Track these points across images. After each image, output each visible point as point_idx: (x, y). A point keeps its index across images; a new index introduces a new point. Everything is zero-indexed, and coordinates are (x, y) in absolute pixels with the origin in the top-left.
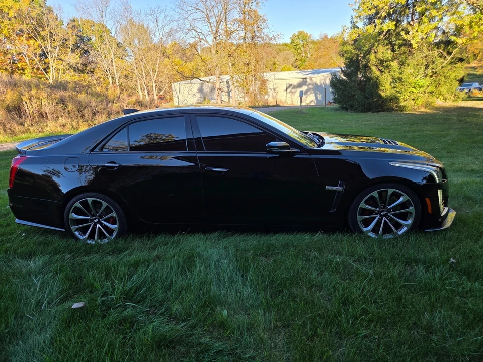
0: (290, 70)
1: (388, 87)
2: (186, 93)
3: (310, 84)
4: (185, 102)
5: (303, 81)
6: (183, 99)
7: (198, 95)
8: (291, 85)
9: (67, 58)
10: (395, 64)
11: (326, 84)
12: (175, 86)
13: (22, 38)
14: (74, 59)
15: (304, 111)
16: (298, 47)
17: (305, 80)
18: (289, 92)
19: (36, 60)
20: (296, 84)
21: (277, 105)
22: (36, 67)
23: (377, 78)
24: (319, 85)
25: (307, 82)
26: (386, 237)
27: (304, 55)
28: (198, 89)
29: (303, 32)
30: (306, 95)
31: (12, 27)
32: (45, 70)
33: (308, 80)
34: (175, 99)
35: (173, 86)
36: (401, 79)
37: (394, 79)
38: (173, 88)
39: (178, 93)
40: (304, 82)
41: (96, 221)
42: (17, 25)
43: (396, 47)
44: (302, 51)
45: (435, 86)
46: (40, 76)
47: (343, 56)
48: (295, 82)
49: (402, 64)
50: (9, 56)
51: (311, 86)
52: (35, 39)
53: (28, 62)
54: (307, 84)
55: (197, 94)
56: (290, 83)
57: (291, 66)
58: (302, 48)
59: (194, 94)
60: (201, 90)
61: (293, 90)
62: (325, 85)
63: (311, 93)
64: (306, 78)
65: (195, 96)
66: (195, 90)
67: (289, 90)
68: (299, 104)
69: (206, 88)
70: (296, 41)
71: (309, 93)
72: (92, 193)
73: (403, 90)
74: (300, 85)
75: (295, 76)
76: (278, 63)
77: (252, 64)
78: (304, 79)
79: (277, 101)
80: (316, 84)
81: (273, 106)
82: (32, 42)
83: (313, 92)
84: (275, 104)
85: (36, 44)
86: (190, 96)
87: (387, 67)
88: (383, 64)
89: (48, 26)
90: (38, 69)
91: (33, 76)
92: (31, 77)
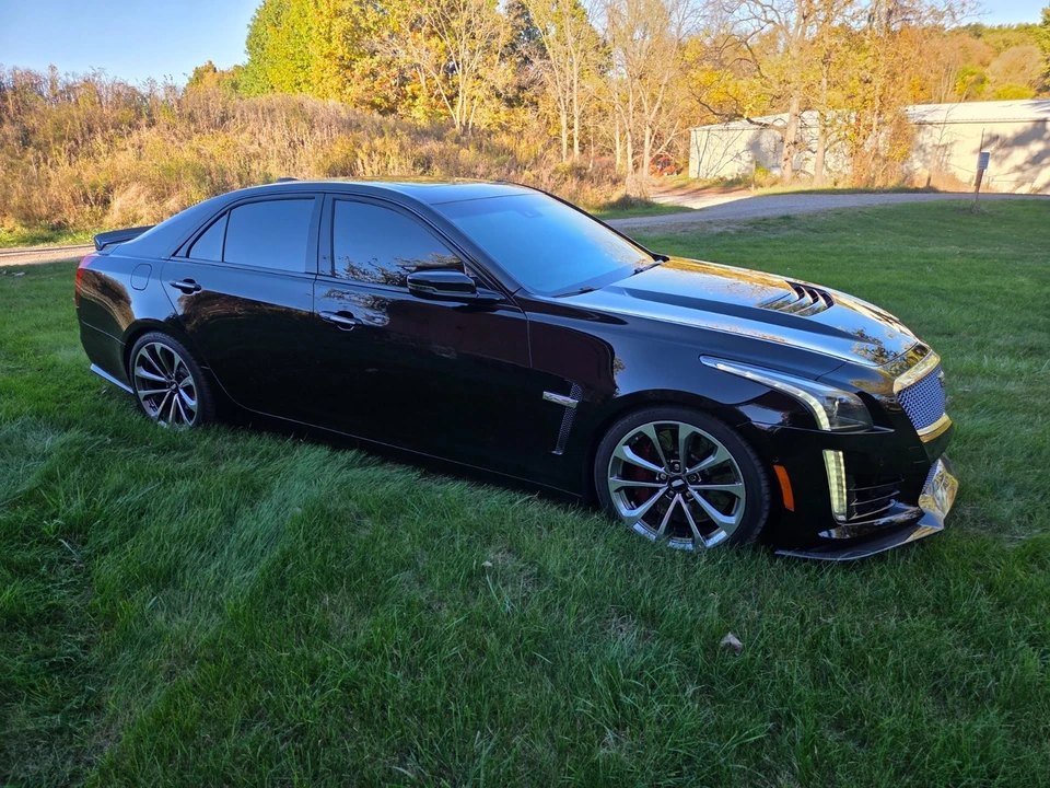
2: (720, 151)
4: (713, 172)
5: (1035, 128)
6: (711, 166)
7: (747, 157)
8: (998, 137)
9: (489, 76)
12: (699, 135)
13: (419, 35)
14: (503, 75)
15: (983, 208)
17: (1040, 124)
19: (437, 78)
20: (1011, 135)
21: (930, 190)
22: (435, 93)
25: (1045, 130)
26: (676, 544)
28: (748, 144)
30: (1036, 168)
31: (404, 13)
32: (450, 98)
34: (693, 165)
35: (693, 133)
38: (693, 141)
39: (702, 149)
40: (1034, 133)
42: (413, 8)
46: (441, 111)
48: (1010, 131)
50: (394, 70)
52: (439, 37)
53: (423, 83)
54: (1046, 136)
55: (744, 155)
56: (995, 133)
59: (738, 155)
60: (754, 146)
61: (1000, 152)
64: (1046, 121)
65: (738, 160)
66: (741, 146)
68: (972, 189)
69: (767, 140)
71: (1045, 162)
74: (1021, 140)
75: (1019, 115)
76: (991, 78)
77: (878, 82)
78: (1038, 121)
79: (930, 180)
81: (919, 191)
82: (434, 40)
84: (924, 186)
85: (441, 46)
86: (728, 158)
89: (464, 8)
90: (439, 97)
91: (428, 110)
92: (425, 113)
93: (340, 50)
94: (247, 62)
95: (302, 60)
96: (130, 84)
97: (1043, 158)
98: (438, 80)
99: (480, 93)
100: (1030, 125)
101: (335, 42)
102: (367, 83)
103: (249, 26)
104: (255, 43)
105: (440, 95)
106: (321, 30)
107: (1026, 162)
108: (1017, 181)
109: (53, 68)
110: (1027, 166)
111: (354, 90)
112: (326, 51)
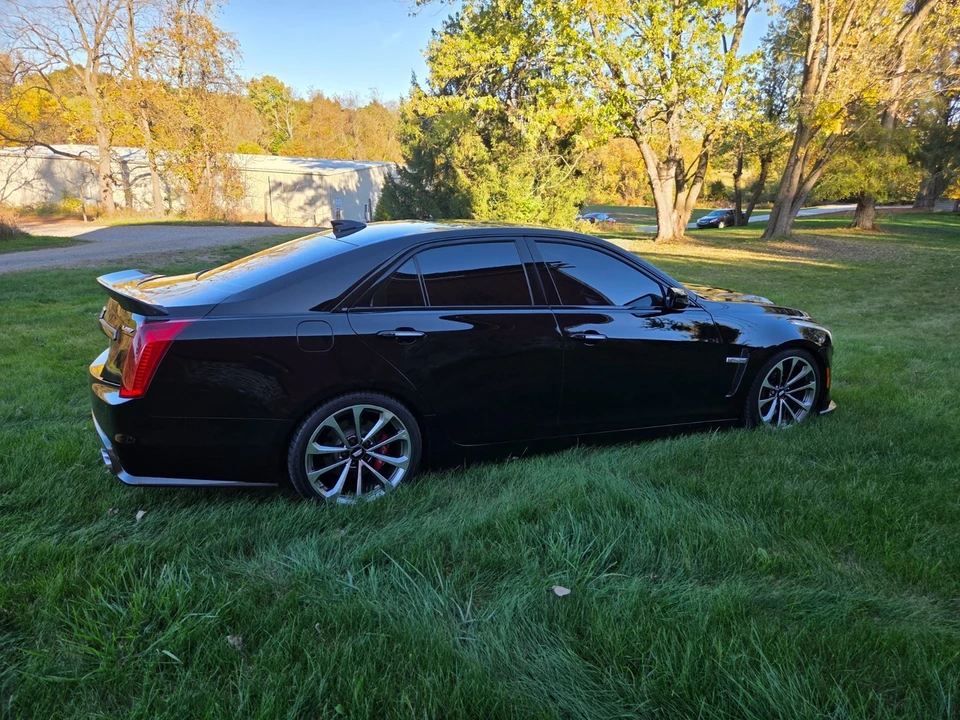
0: (256, 153)
1: (484, 206)
3: (319, 187)
5: (305, 179)
7: (39, 185)
8: (280, 184)
10: (492, 168)
11: (349, 190)
16: (266, 107)
17: (308, 177)
18: (277, 198)
20: (290, 183)
21: (268, 224)
23: (468, 192)
24: (338, 190)
25: (313, 181)
27: (278, 125)
28: (38, 172)
29: (274, 80)
30: (313, 208)
33: (316, 178)
36: (504, 196)
37: (492, 195)
40: (306, 183)
41: (359, 452)
43: (493, 141)
44: (274, 117)
45: (548, 211)
47: (405, 142)
48: (289, 180)
49: (503, 169)
51: (321, 191)
54: (314, 185)
55: (36, 183)
56: (279, 180)
57: (256, 144)
58: (275, 112)
61: (285, 195)
62: (349, 192)
63: (323, 204)
64: (311, 174)
65: (28, 188)
66: (28, 172)
67: (275, 194)
69: (63, 169)
70: (259, 95)
71: (319, 203)
72: (363, 394)
73: (507, 214)
74: (298, 187)
75: (288, 169)
77: (206, 132)
78: (307, 174)
79: (266, 215)
80: (331, 188)
81: (260, 224)
83: (326, 202)
84: (263, 220)
87: (481, 172)
88: (474, 167)
97: (316, 201)
100: (302, 176)
107: (305, 204)
108: (303, 217)
110: (307, 207)
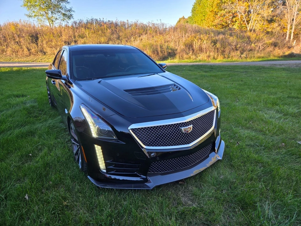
32: (248, 21)
46: (244, 25)
52: (247, 2)
82: (245, 3)
90: (244, 21)
91: (239, 25)
92: (238, 26)
93: (215, 9)
94: (191, 15)
95: (205, 13)
96: (144, 23)
98: (244, 16)
99: (259, 19)
101: (214, 7)
102: (222, 18)
103: (193, 5)
104: (194, 10)
105: (244, 20)
106: (211, 4)
109: (128, 20)
111: (217, 21)
112: (211, 10)
